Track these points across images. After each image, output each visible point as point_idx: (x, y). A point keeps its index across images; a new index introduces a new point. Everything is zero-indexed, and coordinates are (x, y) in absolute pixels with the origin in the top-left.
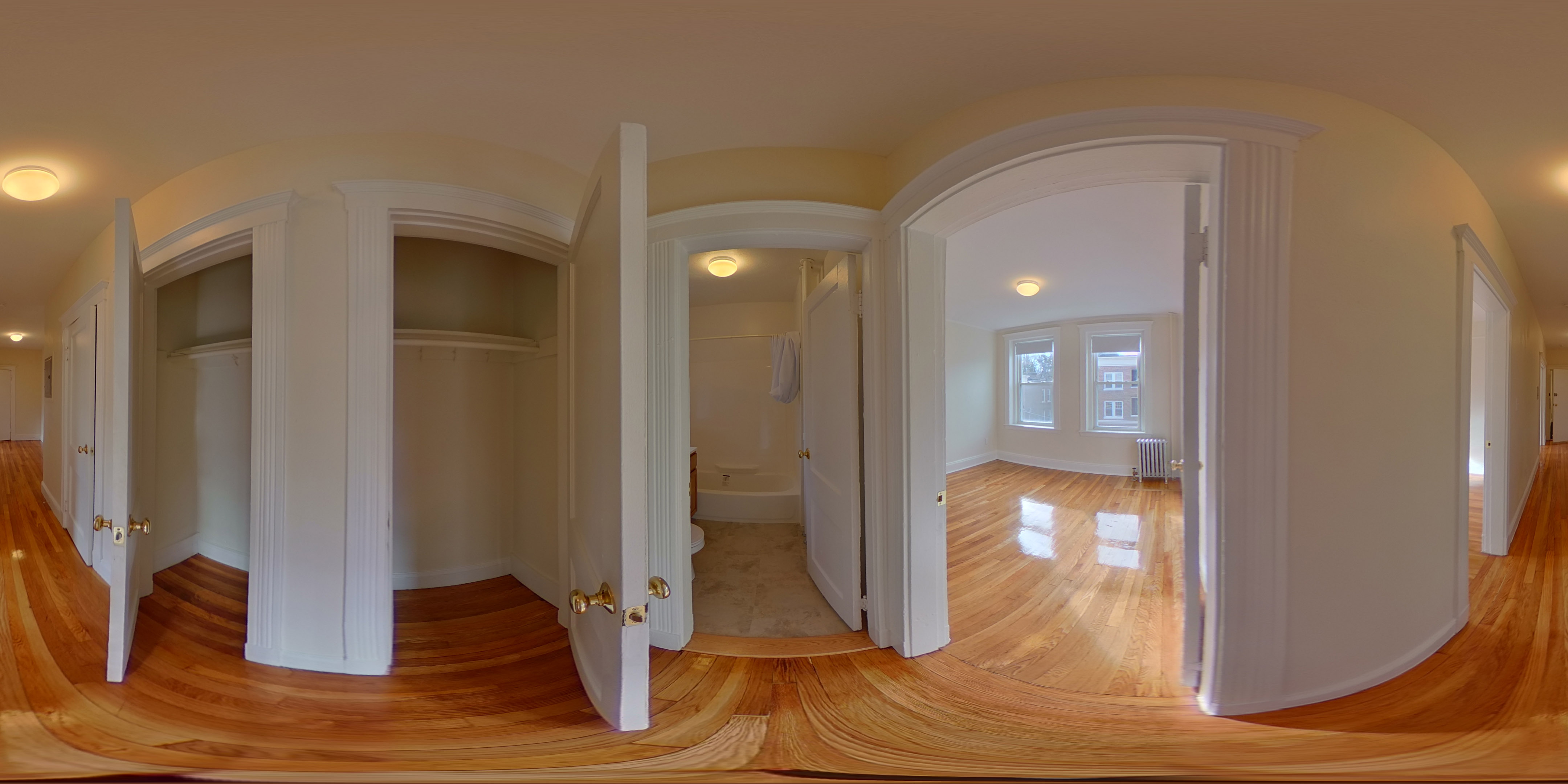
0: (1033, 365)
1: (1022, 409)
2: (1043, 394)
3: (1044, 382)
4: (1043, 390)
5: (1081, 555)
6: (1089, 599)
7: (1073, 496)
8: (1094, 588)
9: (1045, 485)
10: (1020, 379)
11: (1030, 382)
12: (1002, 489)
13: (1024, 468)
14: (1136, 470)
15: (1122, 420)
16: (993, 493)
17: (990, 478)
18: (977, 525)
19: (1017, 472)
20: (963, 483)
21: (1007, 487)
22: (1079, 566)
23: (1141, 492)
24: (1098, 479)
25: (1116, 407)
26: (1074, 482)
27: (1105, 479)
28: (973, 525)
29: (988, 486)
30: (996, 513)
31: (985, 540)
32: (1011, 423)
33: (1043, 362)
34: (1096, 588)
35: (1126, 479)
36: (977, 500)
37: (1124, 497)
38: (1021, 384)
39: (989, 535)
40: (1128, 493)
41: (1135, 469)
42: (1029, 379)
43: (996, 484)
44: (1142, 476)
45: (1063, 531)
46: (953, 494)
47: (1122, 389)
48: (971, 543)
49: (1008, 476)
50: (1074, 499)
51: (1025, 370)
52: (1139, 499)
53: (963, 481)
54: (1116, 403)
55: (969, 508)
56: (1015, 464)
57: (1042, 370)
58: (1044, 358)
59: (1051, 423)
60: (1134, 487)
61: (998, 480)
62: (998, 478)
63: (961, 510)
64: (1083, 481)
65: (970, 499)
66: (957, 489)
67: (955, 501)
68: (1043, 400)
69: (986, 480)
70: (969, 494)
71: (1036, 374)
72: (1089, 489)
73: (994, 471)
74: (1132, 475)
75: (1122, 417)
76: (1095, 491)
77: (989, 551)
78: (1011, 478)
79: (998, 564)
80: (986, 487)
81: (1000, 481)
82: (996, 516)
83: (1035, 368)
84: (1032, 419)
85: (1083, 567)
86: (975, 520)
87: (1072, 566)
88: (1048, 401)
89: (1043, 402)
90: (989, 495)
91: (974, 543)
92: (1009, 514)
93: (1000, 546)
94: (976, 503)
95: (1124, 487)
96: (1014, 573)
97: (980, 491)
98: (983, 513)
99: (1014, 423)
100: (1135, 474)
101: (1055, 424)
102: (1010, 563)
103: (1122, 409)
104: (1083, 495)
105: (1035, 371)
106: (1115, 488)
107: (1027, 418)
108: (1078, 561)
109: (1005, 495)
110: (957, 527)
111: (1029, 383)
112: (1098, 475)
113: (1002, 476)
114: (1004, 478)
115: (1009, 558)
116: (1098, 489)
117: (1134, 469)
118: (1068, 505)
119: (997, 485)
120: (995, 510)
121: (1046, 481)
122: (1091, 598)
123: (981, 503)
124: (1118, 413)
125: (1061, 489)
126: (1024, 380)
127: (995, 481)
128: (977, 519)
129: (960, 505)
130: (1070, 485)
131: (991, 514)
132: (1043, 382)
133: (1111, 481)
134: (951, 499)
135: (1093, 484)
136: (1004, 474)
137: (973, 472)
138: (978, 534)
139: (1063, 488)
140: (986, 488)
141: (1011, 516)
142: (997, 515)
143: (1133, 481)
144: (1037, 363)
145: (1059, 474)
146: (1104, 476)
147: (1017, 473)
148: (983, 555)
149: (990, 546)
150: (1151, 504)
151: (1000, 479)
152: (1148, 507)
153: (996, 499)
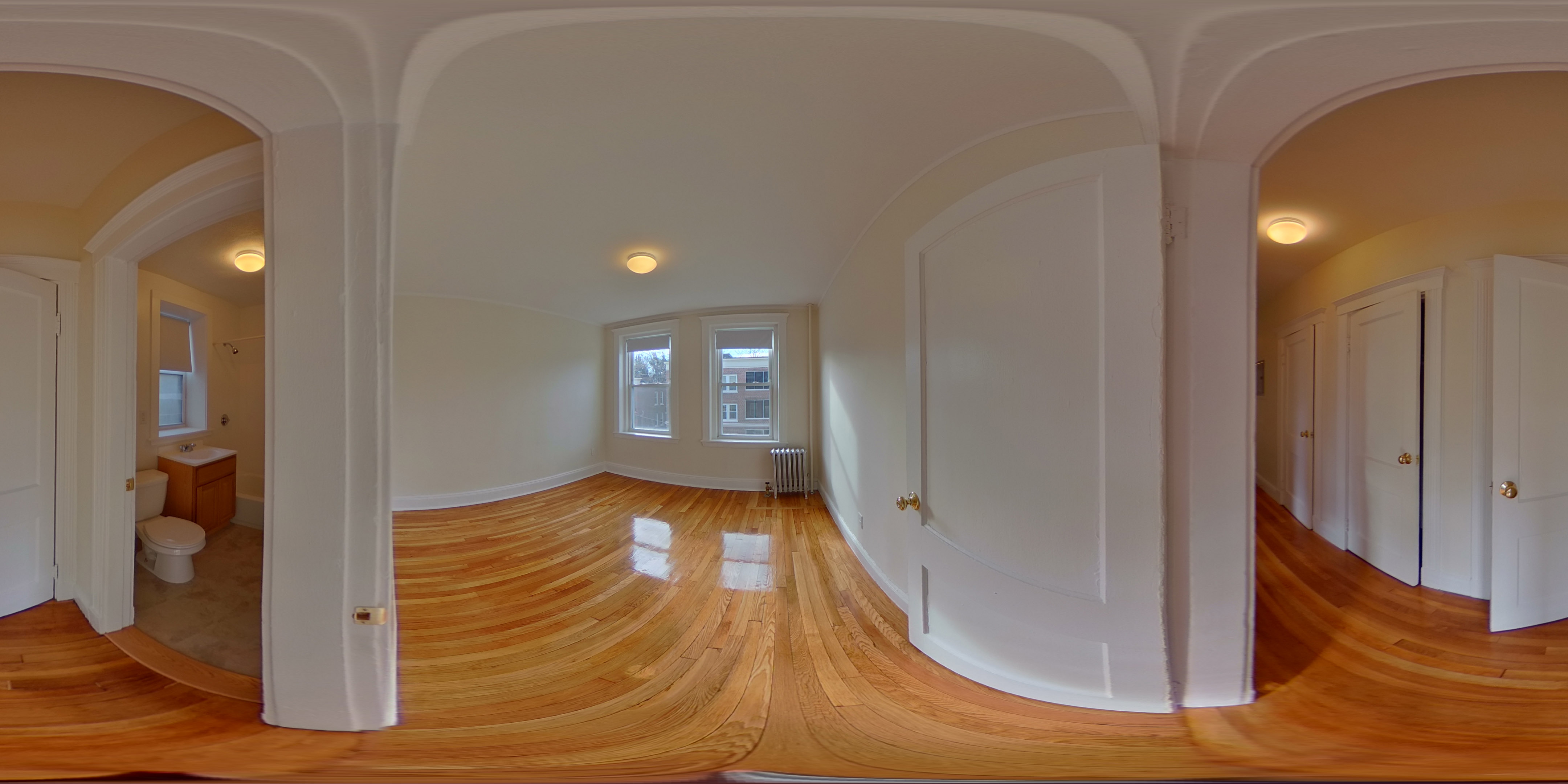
0: (645, 368)
1: (634, 412)
2: (656, 396)
3: (660, 383)
4: (655, 392)
5: (724, 608)
6: (766, 674)
7: (698, 521)
8: (764, 657)
9: (662, 506)
10: (632, 380)
11: (643, 383)
12: (610, 512)
13: (635, 484)
14: (769, 485)
15: (737, 423)
16: (598, 518)
17: (595, 496)
18: (572, 565)
19: (628, 488)
20: (562, 503)
21: (615, 509)
22: (726, 625)
23: (779, 512)
24: (725, 496)
25: (730, 409)
26: (698, 502)
27: (734, 496)
28: (567, 564)
29: (592, 508)
30: (599, 547)
31: (581, 588)
32: (621, 431)
33: (656, 364)
34: (767, 656)
35: (758, 496)
36: (577, 527)
37: (761, 520)
38: (633, 386)
39: (587, 580)
40: (765, 514)
41: (769, 483)
42: (642, 381)
43: (602, 505)
44: (778, 490)
45: (692, 572)
46: (548, 518)
47: (736, 391)
48: (559, 591)
49: (617, 493)
50: (700, 525)
51: (637, 372)
52: (779, 521)
53: (562, 500)
54: (730, 405)
55: (565, 539)
56: (626, 477)
57: (654, 372)
58: (656, 361)
59: (668, 431)
60: (769, 505)
61: (605, 499)
62: (605, 496)
63: (554, 541)
64: (707, 498)
65: (568, 526)
66: (553, 511)
67: (550, 527)
68: (656, 403)
69: (591, 500)
70: (568, 518)
71: (648, 376)
72: (717, 510)
73: (601, 487)
74: (765, 490)
75: (736, 420)
76: (724, 512)
77: (585, 606)
78: (620, 497)
79: (594, 626)
80: (590, 509)
81: (608, 500)
82: (600, 551)
83: (647, 371)
84: (645, 426)
85: (733, 627)
86: (570, 557)
87: (715, 627)
88: (661, 404)
89: (655, 405)
90: (592, 520)
91: (564, 591)
92: (618, 548)
93: (600, 598)
94: (574, 531)
95: (758, 505)
96: (620, 639)
97: (582, 513)
98: (582, 547)
99: (624, 431)
100: (768, 489)
101: (673, 432)
102: (615, 624)
103: (737, 412)
104: (711, 519)
105: (647, 374)
106: (747, 508)
107: (639, 424)
108: (723, 617)
109: (612, 521)
110: (545, 566)
111: (641, 385)
112: (725, 491)
113: (610, 495)
114: (612, 496)
115: (613, 617)
116: (727, 510)
117: (767, 483)
118: (693, 534)
119: (604, 506)
120: (599, 543)
121: (664, 500)
122: (768, 672)
123: (581, 532)
124: (733, 416)
125: (681, 511)
126: (636, 382)
127: (601, 500)
128: (574, 555)
129: (555, 534)
130: (692, 505)
131: (592, 548)
132: (658, 384)
133: (739, 499)
134: (545, 524)
135: (721, 503)
136: (613, 491)
137: (576, 488)
138: (571, 579)
139: (684, 510)
140: (589, 511)
141: (620, 551)
142: (602, 549)
143: (767, 497)
144: (649, 366)
145: (678, 490)
146: (732, 492)
147: (628, 490)
148: (573, 611)
149: (587, 597)
150: (797, 528)
151: (607, 498)
152: (794, 531)
153: (601, 526)
